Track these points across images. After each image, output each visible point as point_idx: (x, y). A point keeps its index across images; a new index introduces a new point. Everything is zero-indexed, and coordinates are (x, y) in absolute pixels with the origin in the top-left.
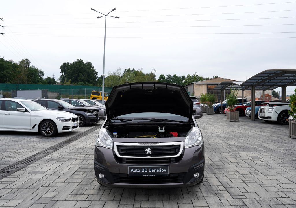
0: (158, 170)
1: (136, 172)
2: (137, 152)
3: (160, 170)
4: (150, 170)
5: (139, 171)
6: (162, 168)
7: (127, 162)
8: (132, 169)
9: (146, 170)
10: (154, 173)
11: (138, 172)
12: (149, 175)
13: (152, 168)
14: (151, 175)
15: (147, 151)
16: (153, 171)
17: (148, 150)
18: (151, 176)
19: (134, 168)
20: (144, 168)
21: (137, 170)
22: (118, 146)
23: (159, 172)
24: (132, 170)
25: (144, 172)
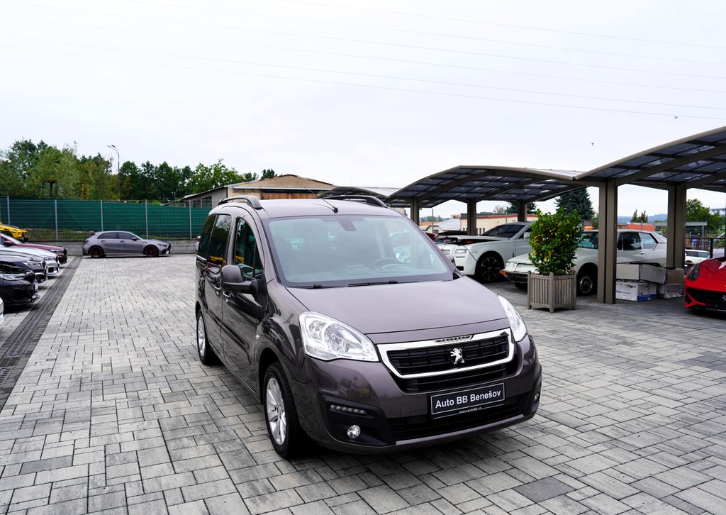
0: (486, 396)
1: (447, 408)
2: (434, 363)
3: (490, 395)
4: (473, 398)
5: (452, 403)
6: (494, 389)
7: (421, 389)
8: (438, 402)
9: (464, 399)
10: (480, 401)
11: (450, 407)
12: (470, 409)
13: (477, 393)
14: (475, 407)
15: (455, 357)
16: (478, 398)
17: (457, 353)
18: (475, 410)
19: (443, 399)
20: (461, 395)
21: (448, 401)
22: (389, 353)
23: (489, 400)
24: (438, 404)
25: (462, 405)
